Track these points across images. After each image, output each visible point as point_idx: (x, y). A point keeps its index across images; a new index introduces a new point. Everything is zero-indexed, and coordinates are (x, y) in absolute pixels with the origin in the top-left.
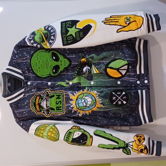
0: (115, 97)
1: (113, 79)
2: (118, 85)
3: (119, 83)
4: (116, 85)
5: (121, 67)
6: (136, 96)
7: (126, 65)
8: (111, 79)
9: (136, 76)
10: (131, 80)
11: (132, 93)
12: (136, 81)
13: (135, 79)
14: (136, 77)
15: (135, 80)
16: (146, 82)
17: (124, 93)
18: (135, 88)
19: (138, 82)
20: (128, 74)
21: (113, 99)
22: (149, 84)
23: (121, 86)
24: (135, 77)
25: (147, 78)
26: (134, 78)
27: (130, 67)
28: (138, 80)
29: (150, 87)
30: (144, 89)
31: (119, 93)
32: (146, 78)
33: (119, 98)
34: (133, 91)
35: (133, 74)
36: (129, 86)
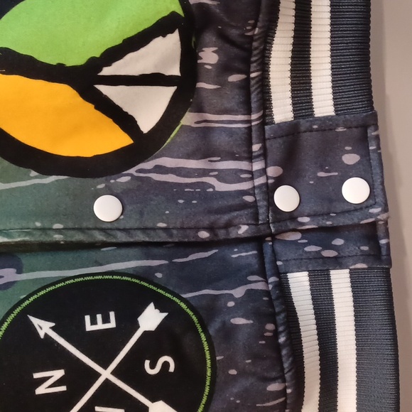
0: (58, 374)
1: (53, 178)
2: (100, 237)
3: (107, 209)
4: (79, 237)
5: (114, 54)
6: (276, 334)
7: (161, 28)
8: (34, 179)
9: (263, 140)
10: (223, 176)
11: (234, 312)
12: (269, 190)
13: (257, 166)
14: (264, 154)
15: (259, 181)
16: (355, 191)
17: (151, 319)
18: (261, 255)
19: (286, 199)
20: (189, 119)
21: (41, 390)
22: (386, 210)
23: (122, 237)
24: (256, 147)
25: (365, 154)
26: (250, 158)
27: (209, 57)
28: (279, 182)
29: (387, 236)
30: (338, 263)
31: (100, 326)
32: (350, 159)
33: (106, 374)
34: (239, 292)
35: (236, 121)
36: (204, 235)
